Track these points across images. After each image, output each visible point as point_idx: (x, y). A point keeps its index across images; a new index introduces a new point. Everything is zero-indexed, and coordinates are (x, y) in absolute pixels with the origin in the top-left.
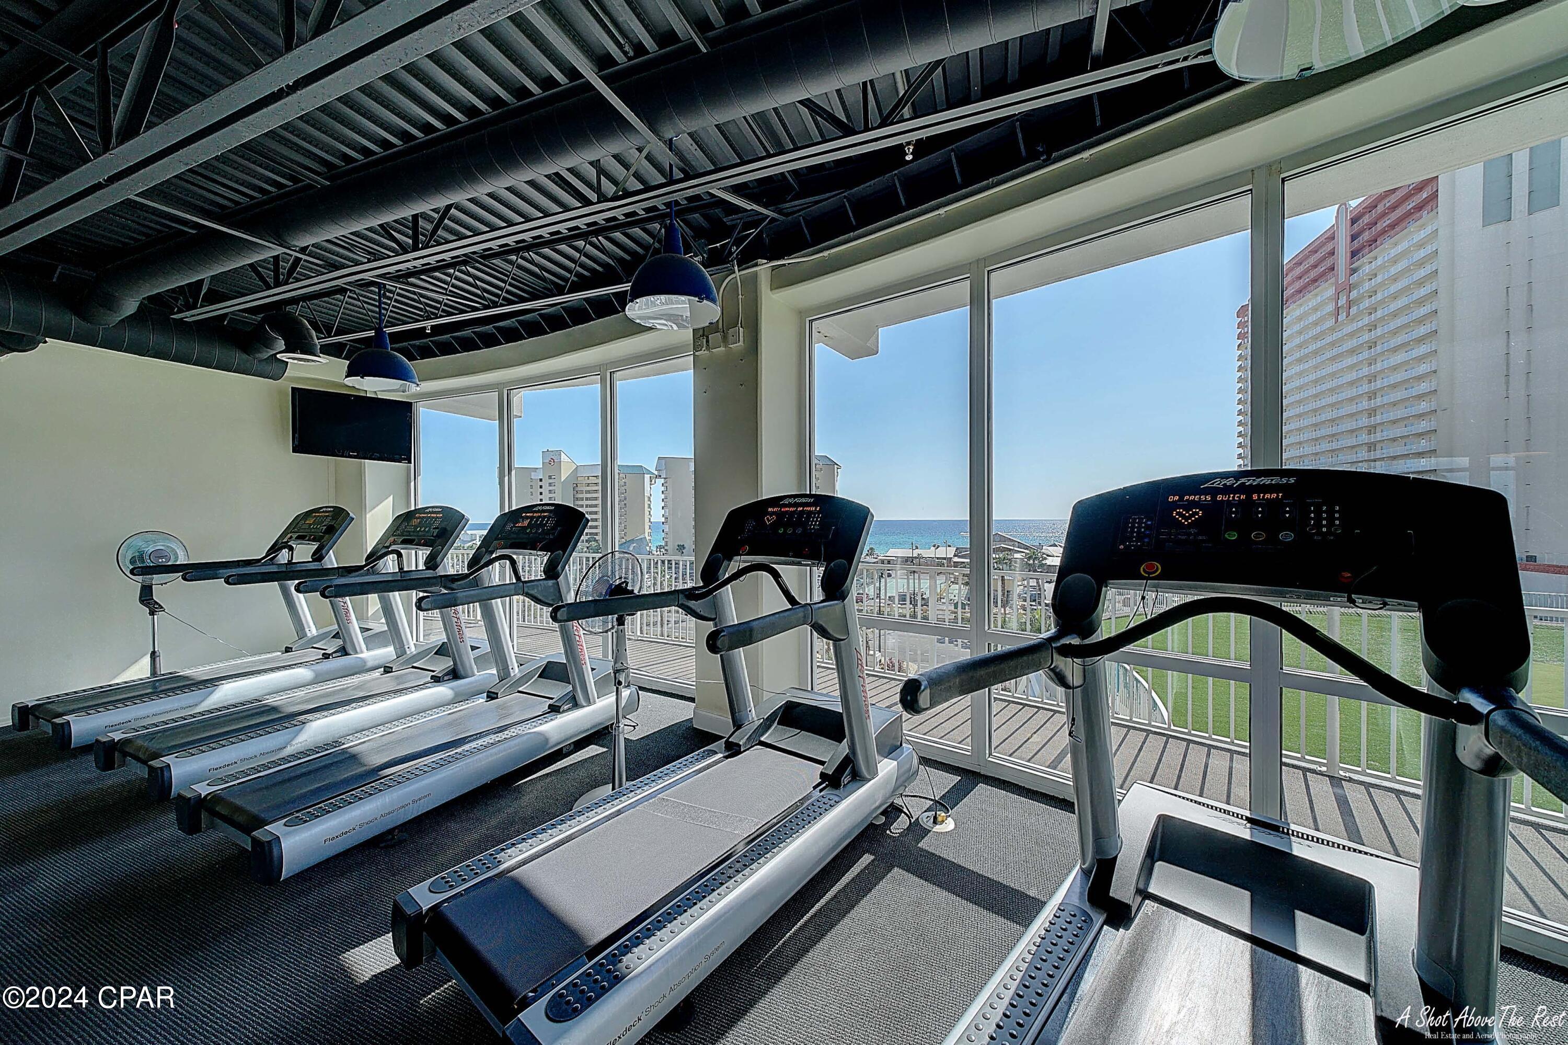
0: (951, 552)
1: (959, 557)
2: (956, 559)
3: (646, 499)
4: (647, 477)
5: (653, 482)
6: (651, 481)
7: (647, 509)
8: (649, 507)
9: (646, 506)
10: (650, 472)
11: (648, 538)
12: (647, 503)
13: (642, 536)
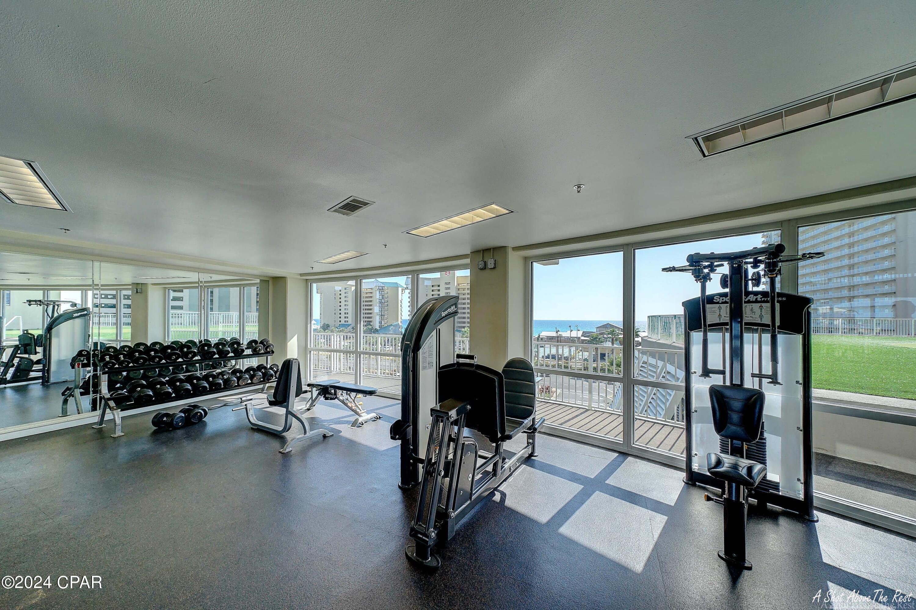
0: (580, 334)
1: (585, 337)
2: (583, 338)
3: (399, 302)
4: (400, 289)
5: (403, 292)
6: (402, 291)
7: (400, 308)
8: (401, 306)
9: (399, 306)
10: (402, 286)
11: (400, 324)
12: (400, 304)
13: (397, 323)
